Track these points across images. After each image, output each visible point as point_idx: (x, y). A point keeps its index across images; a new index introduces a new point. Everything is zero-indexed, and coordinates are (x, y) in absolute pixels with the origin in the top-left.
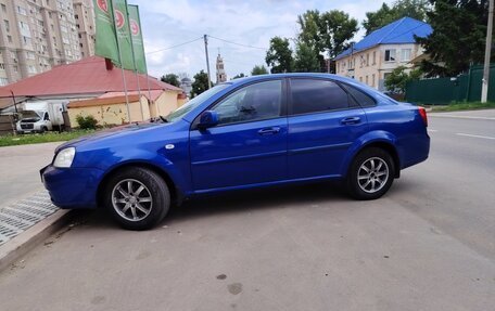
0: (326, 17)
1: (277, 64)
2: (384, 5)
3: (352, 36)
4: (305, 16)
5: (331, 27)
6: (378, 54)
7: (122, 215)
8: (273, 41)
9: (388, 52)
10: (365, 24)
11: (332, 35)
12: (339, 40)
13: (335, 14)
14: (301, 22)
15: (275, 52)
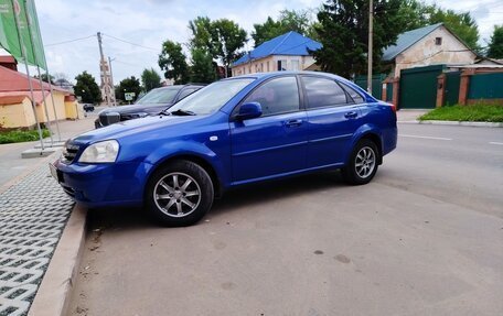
0: (217, 25)
1: (171, 68)
2: (269, 19)
3: (243, 45)
4: (196, 22)
5: (222, 35)
6: (271, 63)
7: (165, 212)
8: (165, 44)
9: (279, 62)
10: (253, 35)
11: (223, 43)
12: (231, 49)
13: (225, 23)
14: (193, 28)
15: (167, 56)
